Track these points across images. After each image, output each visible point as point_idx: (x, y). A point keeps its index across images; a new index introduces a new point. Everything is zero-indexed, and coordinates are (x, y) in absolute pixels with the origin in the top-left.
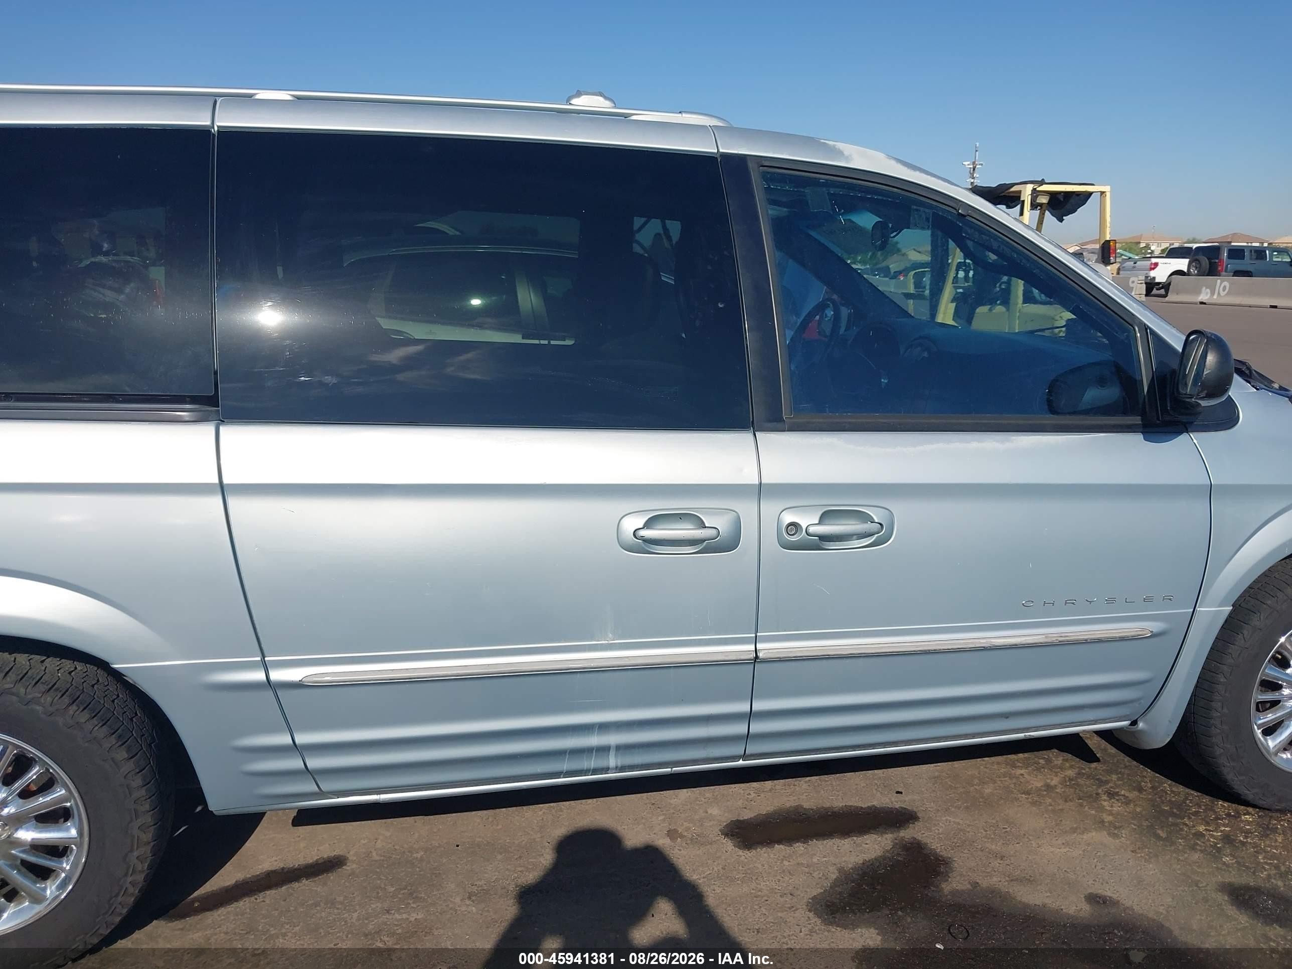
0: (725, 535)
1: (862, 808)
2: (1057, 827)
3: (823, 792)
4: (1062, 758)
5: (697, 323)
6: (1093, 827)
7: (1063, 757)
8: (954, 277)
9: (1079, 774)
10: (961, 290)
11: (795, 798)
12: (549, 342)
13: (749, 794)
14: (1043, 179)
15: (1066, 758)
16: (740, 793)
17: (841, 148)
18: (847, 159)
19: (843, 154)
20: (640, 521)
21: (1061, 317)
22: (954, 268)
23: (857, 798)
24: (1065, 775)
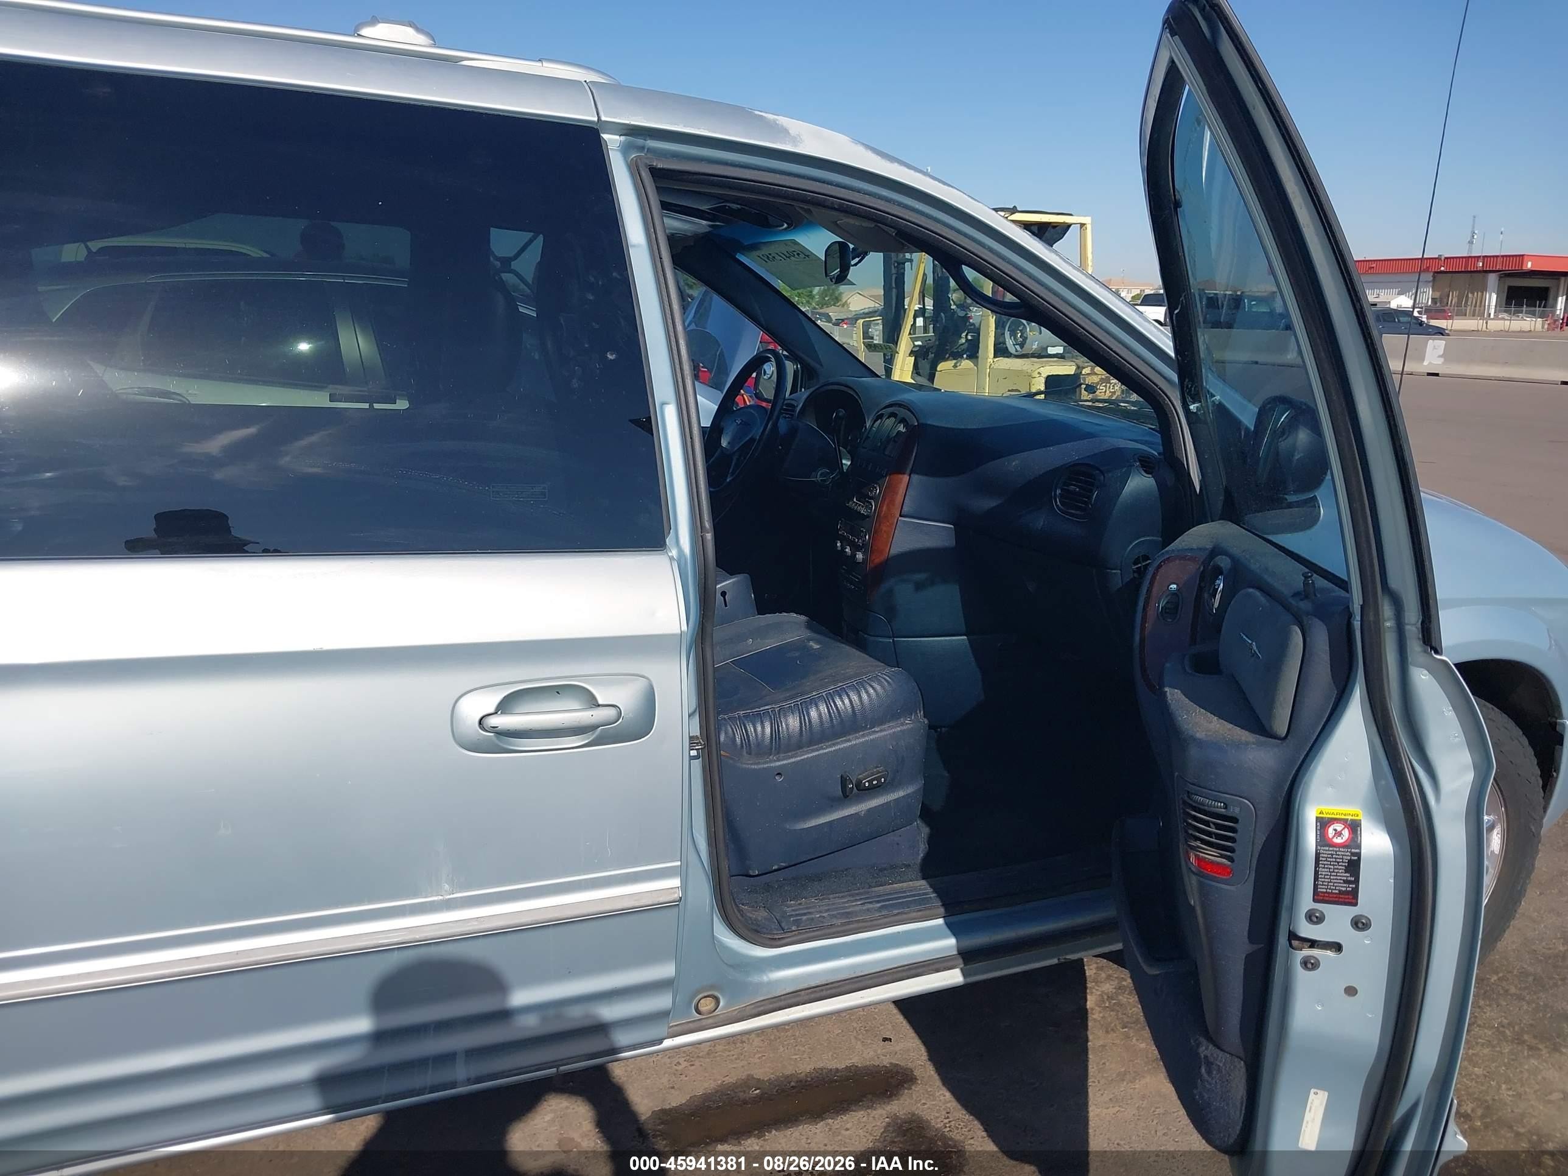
0: (630, 715)
1: (837, 1069)
2: (1100, 1075)
3: (782, 1049)
4: (1095, 965)
5: (575, 383)
6: (1146, 1069)
7: (1097, 963)
8: (912, 325)
9: (1120, 988)
10: (919, 343)
11: (742, 1063)
12: (371, 406)
13: (679, 1063)
14: (1015, 207)
15: (1100, 965)
16: (665, 1064)
17: (785, 125)
18: (795, 140)
19: (789, 133)
20: (489, 701)
21: (1039, 373)
22: (912, 314)
23: (830, 1054)
24: (1103, 992)
